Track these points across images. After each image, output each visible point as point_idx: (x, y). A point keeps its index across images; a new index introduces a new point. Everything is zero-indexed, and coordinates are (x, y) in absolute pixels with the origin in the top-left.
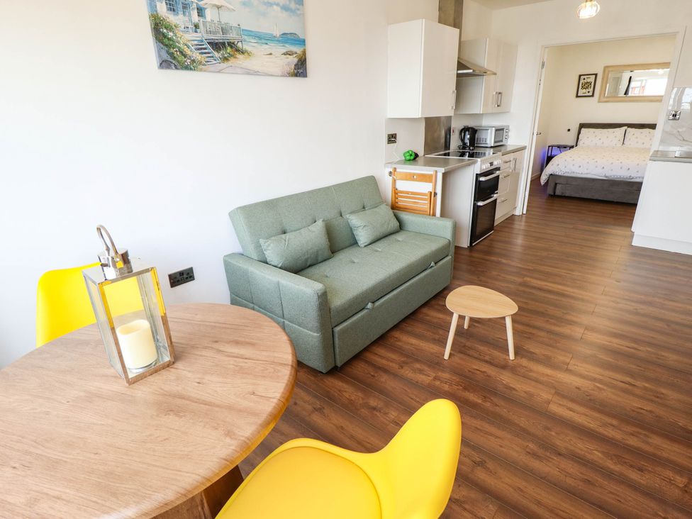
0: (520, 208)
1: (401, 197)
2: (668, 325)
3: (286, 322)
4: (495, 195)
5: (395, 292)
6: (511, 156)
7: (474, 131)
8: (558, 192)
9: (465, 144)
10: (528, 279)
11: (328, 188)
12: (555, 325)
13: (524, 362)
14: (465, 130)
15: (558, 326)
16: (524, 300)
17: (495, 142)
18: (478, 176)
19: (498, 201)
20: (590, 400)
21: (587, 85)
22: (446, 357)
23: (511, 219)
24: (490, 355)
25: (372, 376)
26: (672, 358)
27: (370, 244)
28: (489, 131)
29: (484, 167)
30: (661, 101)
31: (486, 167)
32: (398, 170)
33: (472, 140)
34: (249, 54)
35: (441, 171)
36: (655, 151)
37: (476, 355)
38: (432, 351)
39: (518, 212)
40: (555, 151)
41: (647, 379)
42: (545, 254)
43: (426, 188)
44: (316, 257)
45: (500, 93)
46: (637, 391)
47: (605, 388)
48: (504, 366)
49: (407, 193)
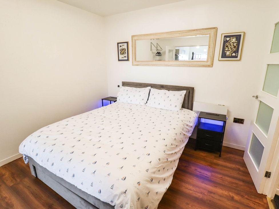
21: (123, 51)
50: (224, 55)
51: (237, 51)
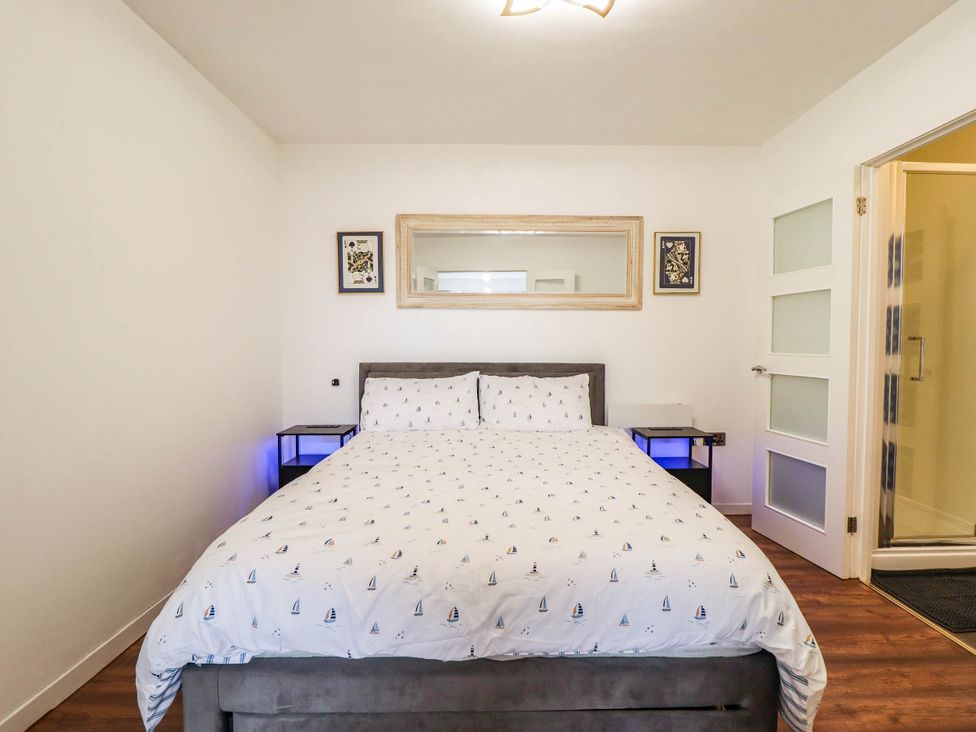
21: (360, 262)
50: (665, 282)
51: (690, 273)
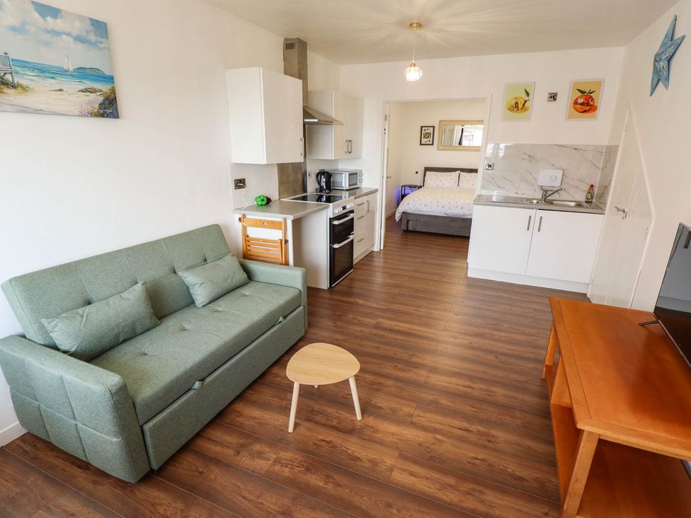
0: (378, 245)
1: (253, 244)
2: (496, 357)
3: (80, 425)
4: (351, 236)
5: (233, 360)
6: (364, 199)
7: (329, 175)
8: (410, 228)
9: (321, 187)
10: (381, 320)
11: (156, 242)
12: (403, 370)
13: (371, 421)
14: (321, 173)
15: (405, 371)
16: (376, 345)
17: (350, 185)
18: (331, 220)
19: (354, 241)
20: (431, 457)
21: (427, 135)
22: (291, 429)
23: (370, 256)
24: (338, 418)
25: (201, 473)
26: (500, 393)
27: (208, 304)
28: (344, 175)
29: (336, 211)
30: (479, 151)
31: (339, 211)
32: (247, 217)
33: (328, 183)
34: (25, 89)
35: (290, 219)
36: (478, 195)
37: (323, 421)
38: (277, 423)
39: (376, 249)
40: (408, 190)
41: (482, 421)
42: (397, 291)
43: (276, 235)
44: (133, 330)
45: (350, 141)
46: (473, 438)
47: (445, 439)
48: (351, 431)
49: (258, 240)
